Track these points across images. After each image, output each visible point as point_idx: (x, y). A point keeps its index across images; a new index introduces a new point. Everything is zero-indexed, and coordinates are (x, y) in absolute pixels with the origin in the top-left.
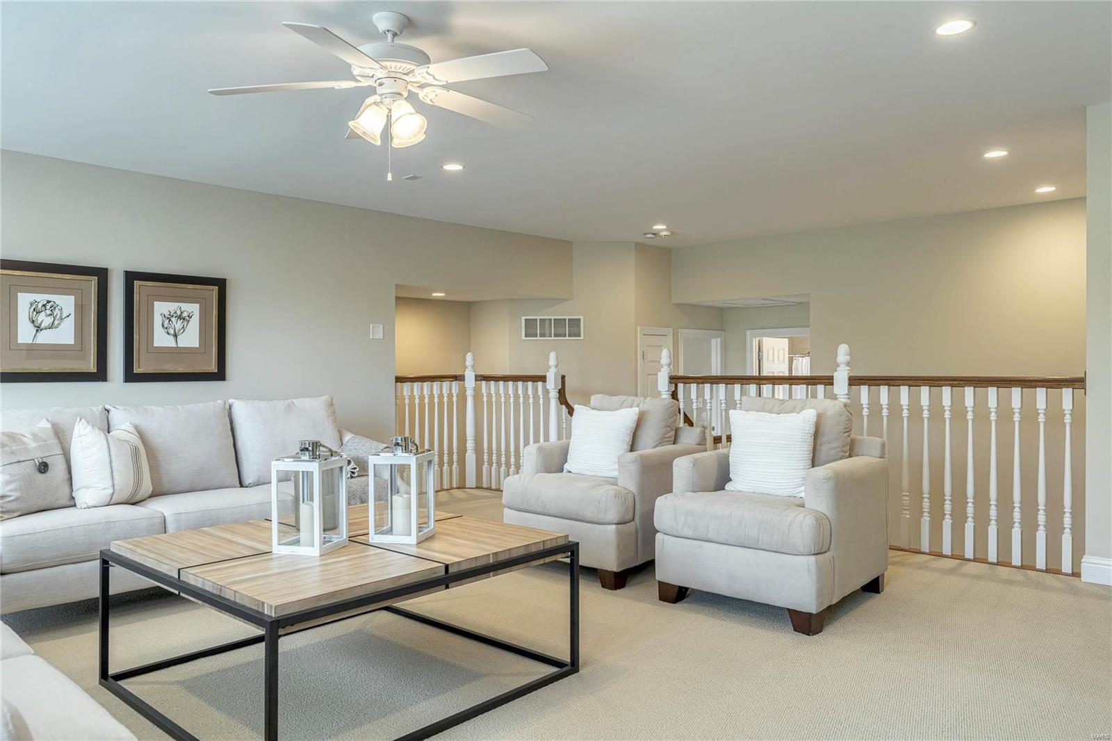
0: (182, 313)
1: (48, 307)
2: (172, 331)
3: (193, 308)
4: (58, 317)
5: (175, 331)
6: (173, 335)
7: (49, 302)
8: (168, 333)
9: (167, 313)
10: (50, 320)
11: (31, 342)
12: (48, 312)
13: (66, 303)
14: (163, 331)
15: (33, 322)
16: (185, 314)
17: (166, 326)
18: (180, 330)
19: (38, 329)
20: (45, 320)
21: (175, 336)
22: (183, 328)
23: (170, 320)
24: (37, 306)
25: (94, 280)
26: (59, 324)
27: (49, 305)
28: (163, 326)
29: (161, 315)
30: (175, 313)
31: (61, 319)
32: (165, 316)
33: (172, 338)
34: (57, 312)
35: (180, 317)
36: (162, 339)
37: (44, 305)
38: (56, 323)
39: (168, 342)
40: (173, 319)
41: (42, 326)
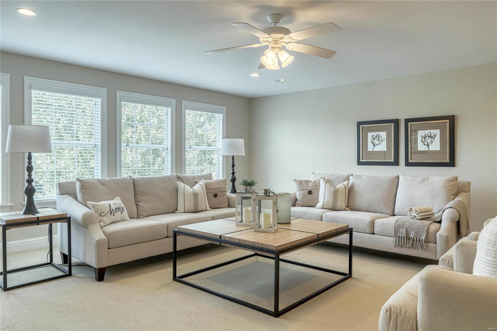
0: (431, 134)
1: (377, 137)
2: (426, 143)
3: (437, 132)
4: (381, 140)
5: (428, 143)
6: (427, 145)
7: (377, 135)
8: (424, 144)
9: (423, 135)
10: (378, 142)
11: (372, 150)
12: (377, 139)
13: (383, 135)
14: (422, 144)
15: (372, 143)
16: (432, 135)
17: (423, 141)
18: (430, 143)
19: (374, 145)
20: (376, 142)
21: (428, 145)
22: (432, 141)
23: (425, 138)
24: (374, 137)
25: (393, 124)
26: (381, 143)
27: (378, 136)
28: (422, 141)
29: (421, 136)
30: (428, 135)
31: (382, 141)
32: (423, 137)
33: (426, 147)
34: (380, 138)
35: (430, 137)
36: (421, 147)
37: (376, 136)
38: (380, 143)
39: (425, 148)
40: (427, 138)
41: (376, 144)
